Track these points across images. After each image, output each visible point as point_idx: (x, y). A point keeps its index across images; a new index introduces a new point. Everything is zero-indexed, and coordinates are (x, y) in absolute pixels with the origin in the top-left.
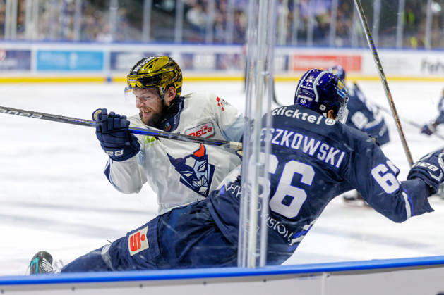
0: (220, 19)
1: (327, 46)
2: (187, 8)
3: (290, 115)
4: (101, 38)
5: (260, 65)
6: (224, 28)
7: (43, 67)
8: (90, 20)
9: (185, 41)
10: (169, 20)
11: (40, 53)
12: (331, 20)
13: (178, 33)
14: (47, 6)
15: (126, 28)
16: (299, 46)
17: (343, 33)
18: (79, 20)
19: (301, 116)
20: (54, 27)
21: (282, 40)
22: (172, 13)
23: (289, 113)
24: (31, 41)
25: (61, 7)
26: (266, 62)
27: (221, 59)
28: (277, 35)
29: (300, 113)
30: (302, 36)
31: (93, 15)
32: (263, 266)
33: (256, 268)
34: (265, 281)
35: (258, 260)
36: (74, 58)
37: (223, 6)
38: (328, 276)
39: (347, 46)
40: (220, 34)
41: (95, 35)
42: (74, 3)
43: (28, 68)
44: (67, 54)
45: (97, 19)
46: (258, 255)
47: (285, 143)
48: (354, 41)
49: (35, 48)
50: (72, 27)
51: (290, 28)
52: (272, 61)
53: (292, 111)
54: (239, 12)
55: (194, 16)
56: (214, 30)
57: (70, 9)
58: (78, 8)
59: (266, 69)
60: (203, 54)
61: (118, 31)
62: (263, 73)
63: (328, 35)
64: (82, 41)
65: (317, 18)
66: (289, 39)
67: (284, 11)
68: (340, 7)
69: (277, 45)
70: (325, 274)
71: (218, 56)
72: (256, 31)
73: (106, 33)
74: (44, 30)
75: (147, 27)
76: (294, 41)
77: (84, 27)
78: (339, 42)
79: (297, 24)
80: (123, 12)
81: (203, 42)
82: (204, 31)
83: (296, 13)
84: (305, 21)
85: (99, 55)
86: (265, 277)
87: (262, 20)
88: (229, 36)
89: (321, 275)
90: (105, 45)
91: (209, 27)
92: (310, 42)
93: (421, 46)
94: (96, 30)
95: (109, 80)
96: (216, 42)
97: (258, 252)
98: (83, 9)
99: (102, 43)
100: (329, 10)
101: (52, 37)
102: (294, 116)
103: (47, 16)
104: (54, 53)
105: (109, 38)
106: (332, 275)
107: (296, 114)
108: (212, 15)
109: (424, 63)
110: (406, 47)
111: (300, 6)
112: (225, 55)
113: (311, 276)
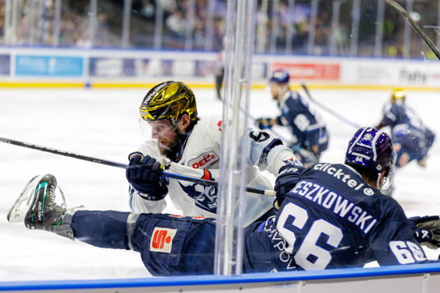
0: (200, 26)
1: (305, 54)
2: (167, 15)
3: (332, 173)
4: (80, 43)
5: (237, 72)
6: (204, 35)
7: (22, 71)
8: (69, 25)
9: (165, 47)
10: (149, 27)
11: (18, 58)
12: (310, 28)
13: (158, 39)
14: (27, 10)
15: (106, 34)
16: (278, 54)
17: (322, 41)
18: (58, 25)
19: (342, 177)
20: (33, 31)
21: (261, 47)
22: (152, 19)
23: (332, 171)
24: (10, 46)
25: (40, 12)
26: (244, 69)
27: (200, 66)
28: (256, 42)
29: (342, 174)
30: (281, 44)
31: (73, 20)
32: (239, 275)
33: (232, 276)
34: (241, 289)
35: (234, 268)
36: (52, 63)
37: (203, 13)
38: (304, 285)
39: (326, 54)
40: (200, 40)
41: (75, 41)
42: (53, 8)
43: (7, 72)
44: (47, 59)
45: (77, 25)
46: (234, 263)
47: (318, 200)
48: (333, 49)
49: (14, 53)
50: (51, 32)
51: (269, 36)
52: (250, 68)
53: (334, 170)
54: (218, 19)
55: (174, 23)
56: (194, 37)
57: (49, 14)
58: (57, 13)
59: (243, 76)
60: (183, 61)
61: (98, 36)
62: (240, 80)
63: (307, 42)
64: (60, 46)
65: (297, 26)
66: (267, 47)
67: (262, 18)
68: (319, 15)
69: (256, 53)
70: (301, 283)
71: (197, 63)
72: (233, 38)
73: (85, 39)
74: (24, 35)
75: (126, 33)
76: (273, 49)
77: (63, 33)
78: (318, 50)
79: (276, 32)
80: (102, 18)
81: (182, 49)
82: (184, 38)
83: (275, 20)
84: (284, 29)
85: (79, 61)
86: (240, 285)
87: (240, 27)
88: (208, 42)
89: (297, 283)
90: (84, 50)
91: (189, 34)
92: (288, 49)
93: (399, 55)
94: (76, 35)
95: (88, 86)
96: (196, 49)
97: (234, 260)
98: (63, 14)
99: (82, 48)
100: (309, 17)
101: (31, 41)
102: (335, 175)
103: (26, 20)
104: (33, 58)
105: (88, 44)
106: (307, 283)
107: (338, 174)
108: (191, 22)
109: (403, 72)
110: (385, 56)
111: (279, 14)
112: (204, 62)
113: (288, 284)
